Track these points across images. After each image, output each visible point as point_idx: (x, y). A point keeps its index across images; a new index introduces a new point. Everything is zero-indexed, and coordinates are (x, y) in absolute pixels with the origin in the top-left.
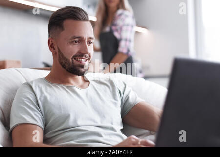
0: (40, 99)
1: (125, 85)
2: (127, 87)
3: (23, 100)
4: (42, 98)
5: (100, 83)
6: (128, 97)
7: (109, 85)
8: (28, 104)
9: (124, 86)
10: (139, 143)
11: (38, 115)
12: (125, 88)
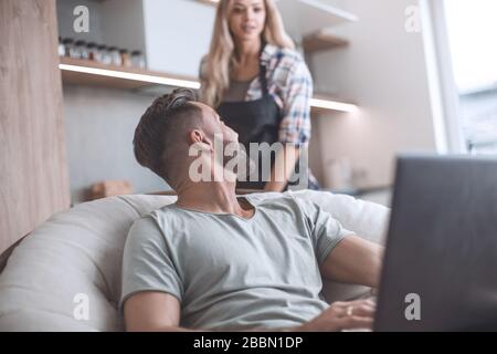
0: (173, 242)
1: (318, 208)
2: (321, 211)
3: (141, 248)
4: (177, 241)
5: (275, 207)
6: (325, 229)
7: (289, 208)
8: (151, 253)
9: (315, 210)
10: (349, 313)
11: (168, 273)
12: (318, 213)
